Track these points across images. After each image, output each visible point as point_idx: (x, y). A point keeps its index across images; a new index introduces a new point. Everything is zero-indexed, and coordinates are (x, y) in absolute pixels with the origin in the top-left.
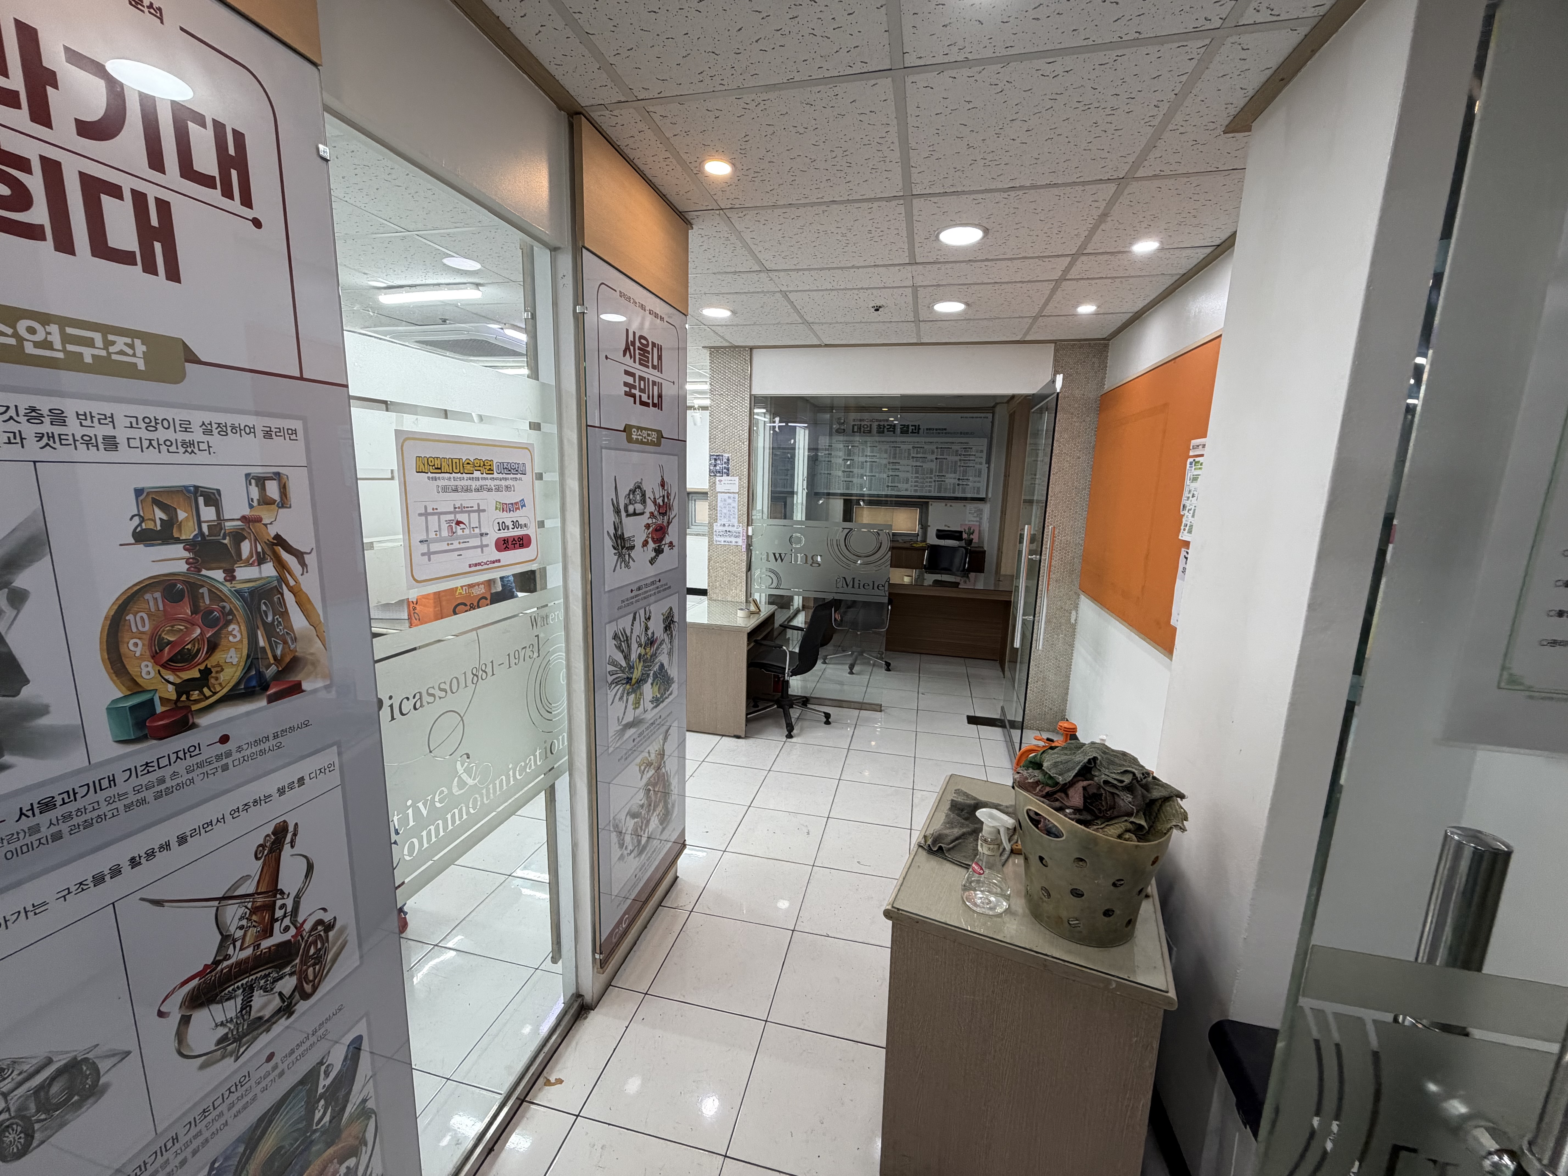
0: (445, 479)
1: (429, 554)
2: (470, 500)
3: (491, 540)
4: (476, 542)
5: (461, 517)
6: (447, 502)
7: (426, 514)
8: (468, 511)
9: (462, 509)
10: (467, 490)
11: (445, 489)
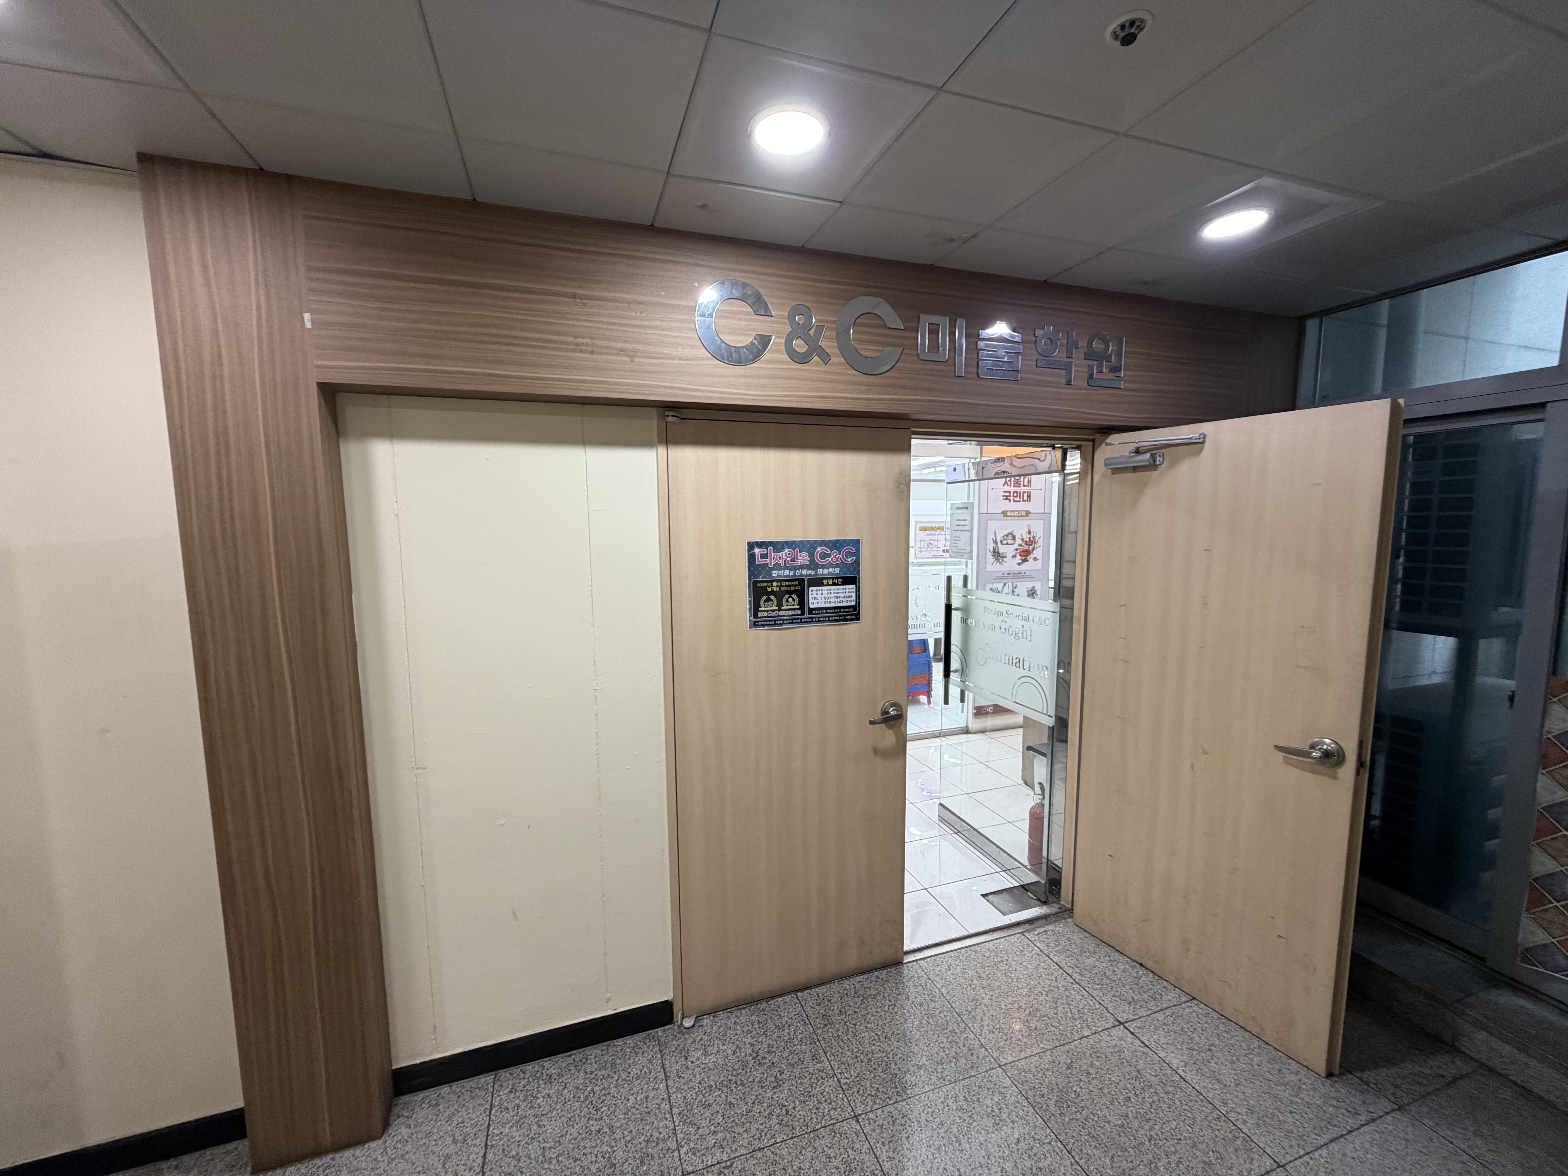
0: (927, 532)
1: (921, 551)
2: (935, 537)
3: (941, 549)
4: (936, 549)
5: (932, 542)
6: (928, 538)
7: (921, 541)
8: (934, 540)
9: (931, 540)
10: (934, 535)
11: (927, 535)
